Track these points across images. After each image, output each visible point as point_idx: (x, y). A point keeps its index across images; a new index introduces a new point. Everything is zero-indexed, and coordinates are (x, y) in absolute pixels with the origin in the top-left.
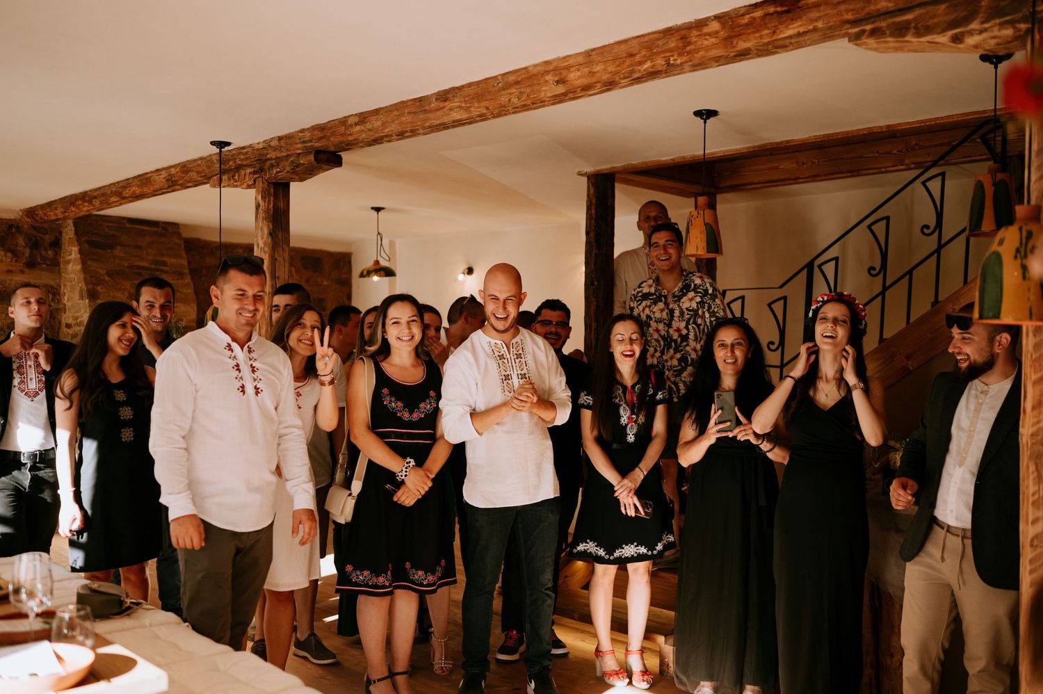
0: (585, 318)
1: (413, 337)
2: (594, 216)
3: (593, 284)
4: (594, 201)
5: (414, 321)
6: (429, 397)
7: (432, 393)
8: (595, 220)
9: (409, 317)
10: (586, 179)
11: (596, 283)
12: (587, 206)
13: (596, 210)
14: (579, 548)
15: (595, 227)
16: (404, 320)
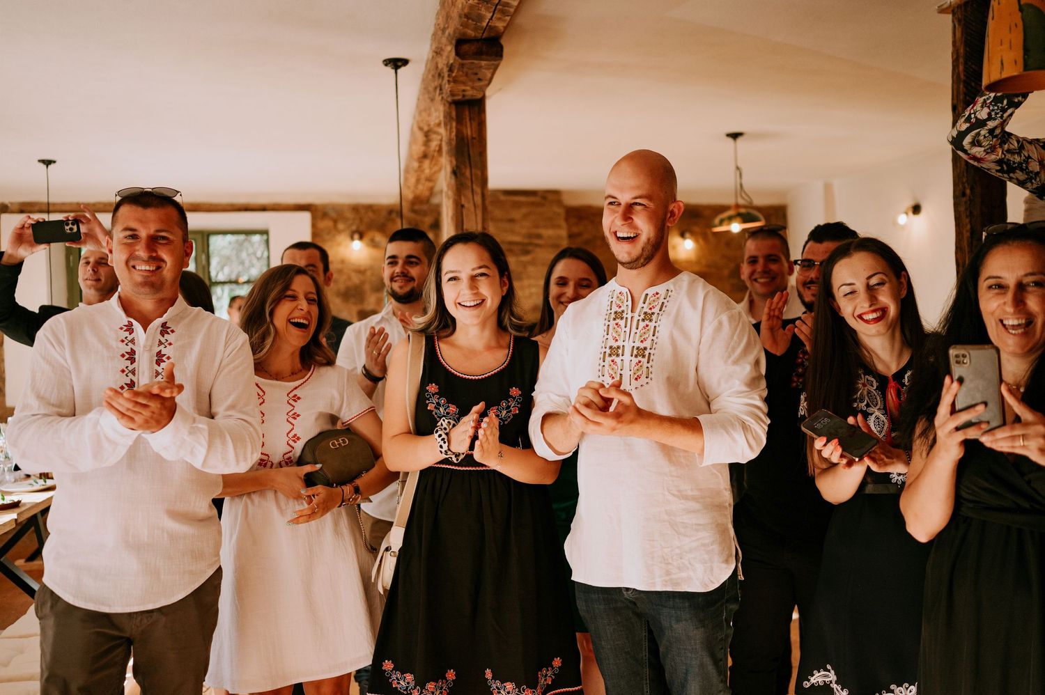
0: (956, 253)
1: (483, 300)
2: (962, 76)
3: (964, 194)
4: (962, 51)
5: (482, 275)
6: (507, 397)
7: (515, 392)
8: (965, 82)
9: (473, 270)
10: (950, 17)
11: (968, 191)
12: (953, 62)
13: (965, 63)
14: (813, 680)
15: (965, 94)
16: (464, 275)
